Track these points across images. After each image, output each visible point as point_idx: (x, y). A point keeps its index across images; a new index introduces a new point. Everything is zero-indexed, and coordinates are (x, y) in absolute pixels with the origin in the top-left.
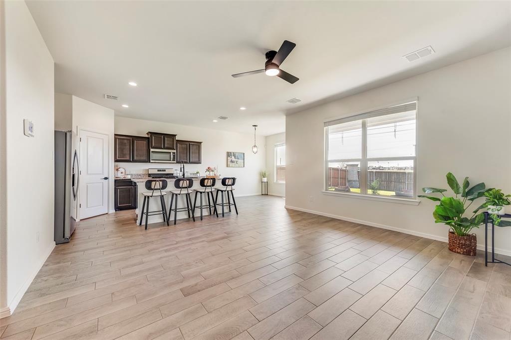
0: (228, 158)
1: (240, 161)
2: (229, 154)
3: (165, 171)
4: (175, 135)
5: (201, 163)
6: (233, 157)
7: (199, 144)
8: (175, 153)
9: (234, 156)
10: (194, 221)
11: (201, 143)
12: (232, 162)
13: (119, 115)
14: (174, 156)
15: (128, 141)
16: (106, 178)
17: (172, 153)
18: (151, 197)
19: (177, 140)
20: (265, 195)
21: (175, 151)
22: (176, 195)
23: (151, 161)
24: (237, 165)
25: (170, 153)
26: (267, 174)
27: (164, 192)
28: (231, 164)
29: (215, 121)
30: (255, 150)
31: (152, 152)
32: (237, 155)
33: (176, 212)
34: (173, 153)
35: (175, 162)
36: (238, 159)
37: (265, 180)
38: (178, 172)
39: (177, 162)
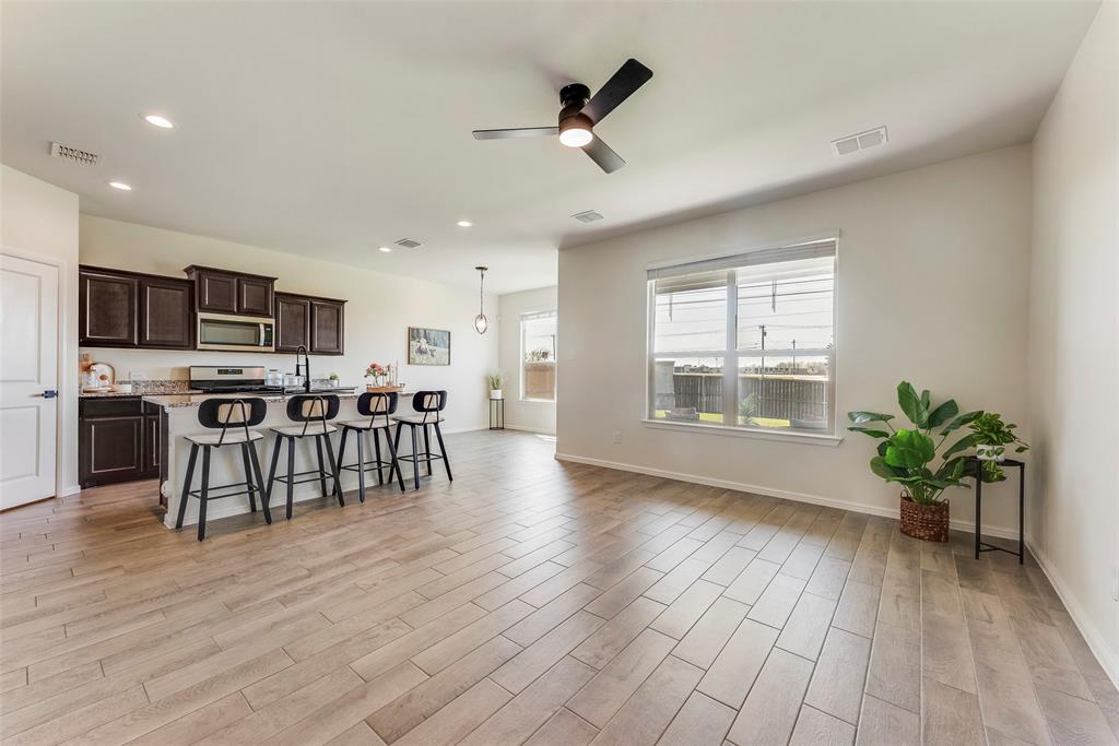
0: (412, 342)
1: (441, 351)
2: (413, 334)
3: (240, 372)
4: (273, 280)
5: (342, 354)
6: (423, 341)
7: (337, 306)
8: (270, 326)
9: (426, 337)
10: (342, 504)
11: (343, 302)
12: (420, 351)
13: (94, 211)
14: (269, 334)
15: (126, 287)
16: (48, 394)
17: (262, 327)
18: (217, 446)
19: (276, 293)
20: (497, 428)
21: (272, 321)
22: (291, 439)
23: (199, 346)
24: (433, 360)
25: (257, 325)
26: (502, 380)
27: (255, 433)
28: (418, 358)
29: (385, 250)
30: (481, 324)
31: (203, 321)
32: (432, 337)
33: (290, 484)
34: (266, 326)
35: (273, 349)
36: (436, 345)
37: (498, 394)
38: (280, 376)
39: (278, 351)
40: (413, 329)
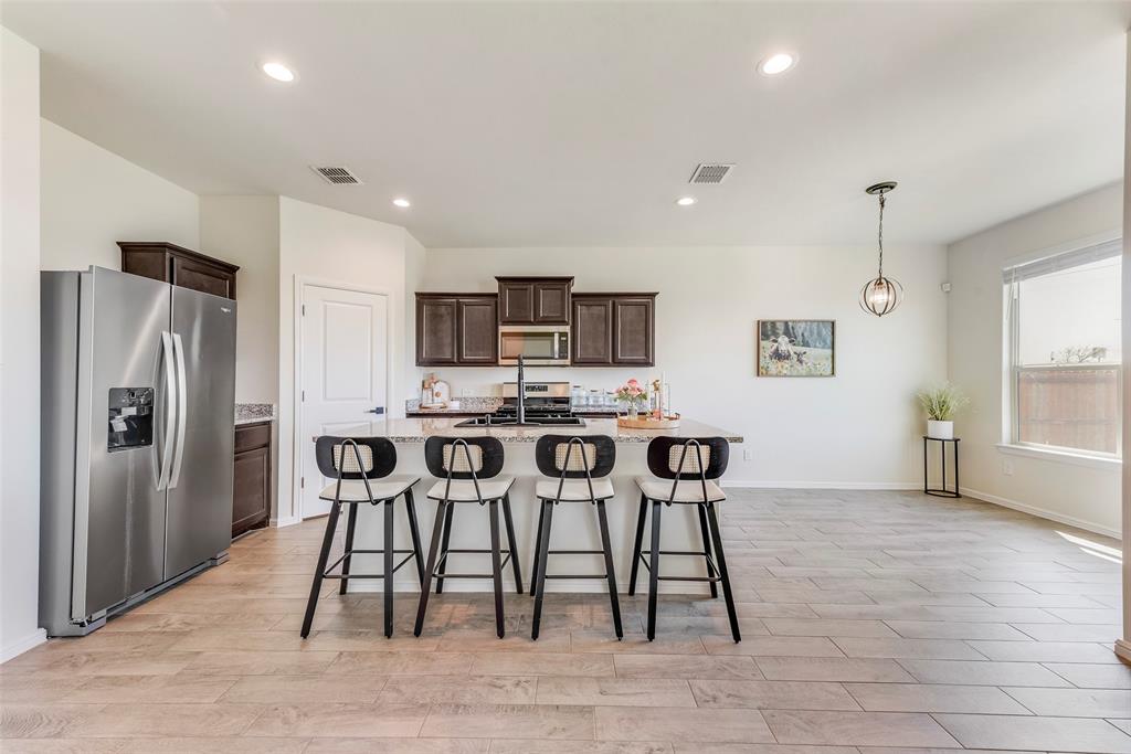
0: (763, 343)
1: (818, 354)
2: (766, 330)
3: (545, 389)
4: (568, 280)
5: (652, 365)
6: (783, 340)
7: (644, 302)
8: (565, 334)
9: (787, 333)
11: (652, 295)
12: (778, 356)
14: (563, 344)
16: (379, 411)
17: (556, 336)
19: (574, 295)
20: (943, 493)
21: (567, 329)
23: (501, 362)
24: (802, 369)
25: (552, 334)
26: (953, 404)
28: (774, 366)
30: (879, 298)
31: (504, 334)
32: (799, 332)
34: (562, 334)
35: (568, 362)
36: (806, 344)
37: (945, 430)
38: (584, 393)
39: (575, 363)
40: (764, 323)
